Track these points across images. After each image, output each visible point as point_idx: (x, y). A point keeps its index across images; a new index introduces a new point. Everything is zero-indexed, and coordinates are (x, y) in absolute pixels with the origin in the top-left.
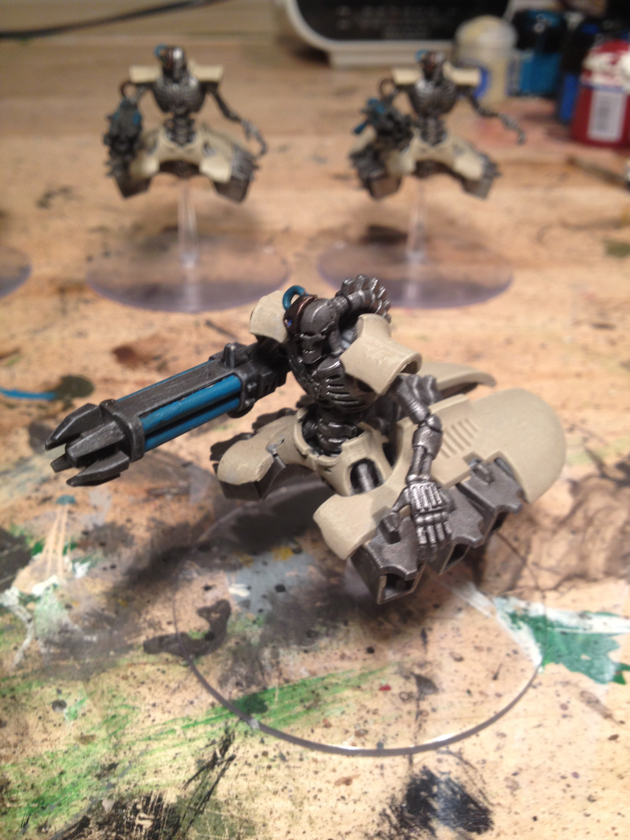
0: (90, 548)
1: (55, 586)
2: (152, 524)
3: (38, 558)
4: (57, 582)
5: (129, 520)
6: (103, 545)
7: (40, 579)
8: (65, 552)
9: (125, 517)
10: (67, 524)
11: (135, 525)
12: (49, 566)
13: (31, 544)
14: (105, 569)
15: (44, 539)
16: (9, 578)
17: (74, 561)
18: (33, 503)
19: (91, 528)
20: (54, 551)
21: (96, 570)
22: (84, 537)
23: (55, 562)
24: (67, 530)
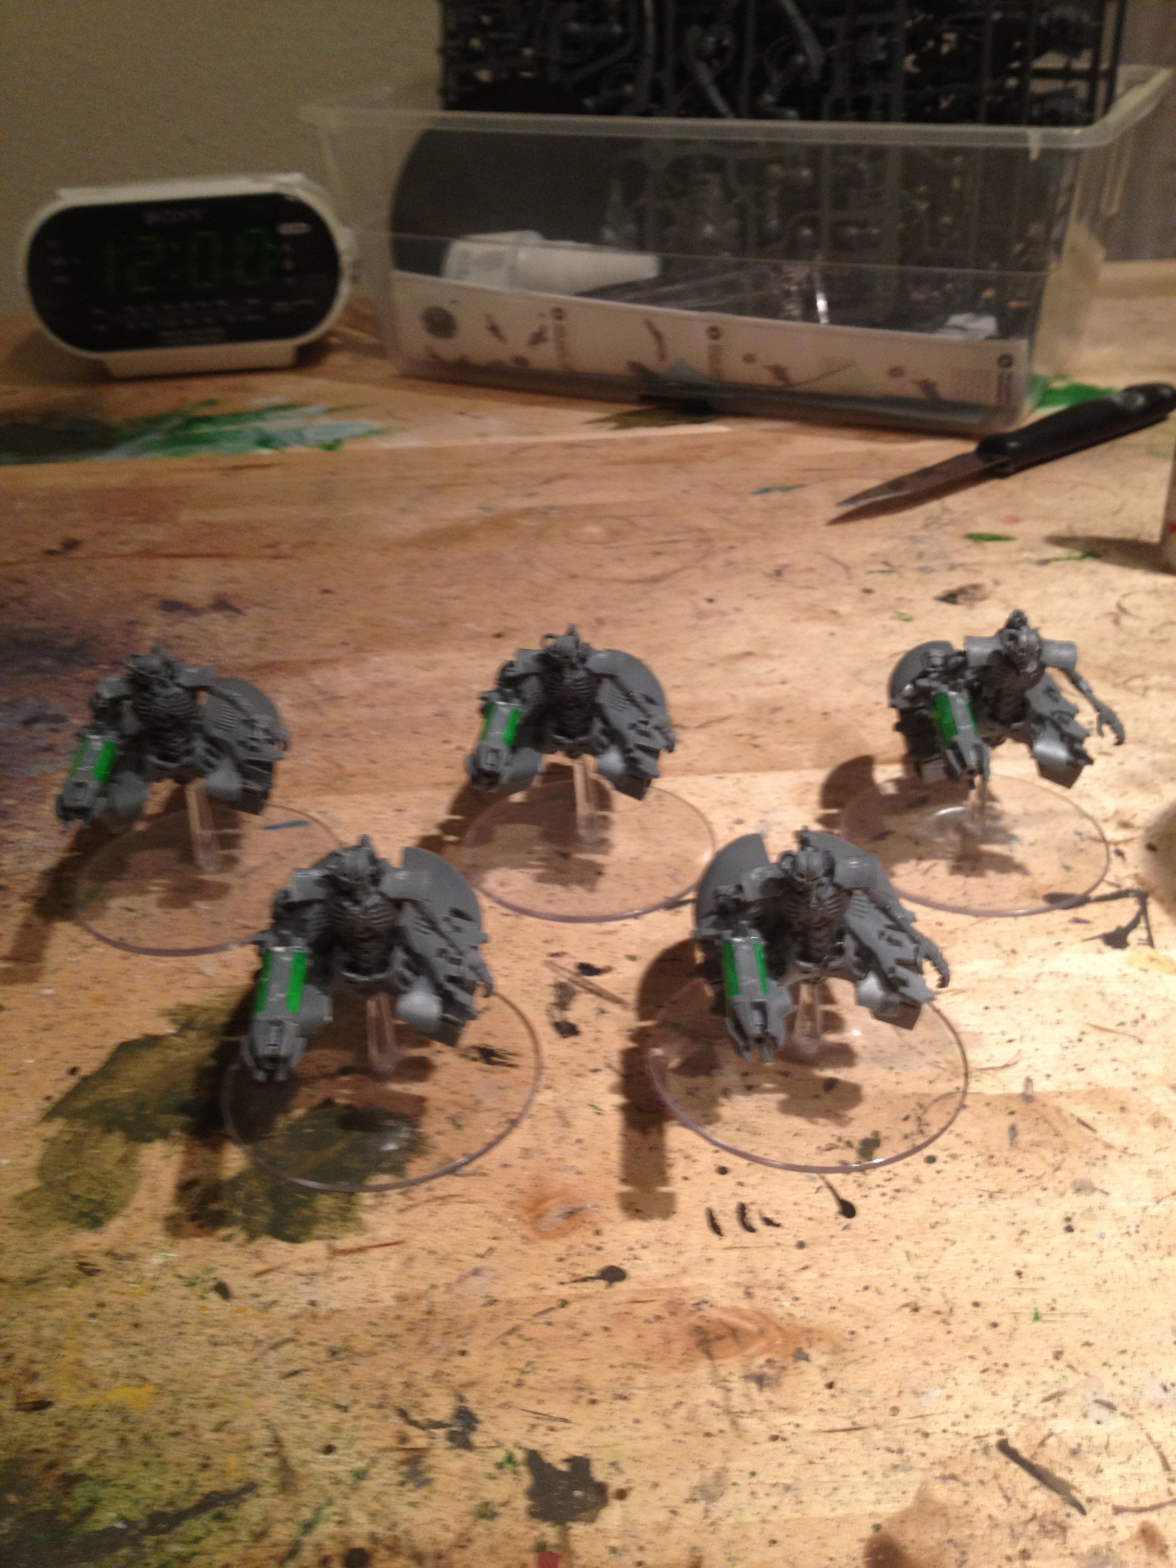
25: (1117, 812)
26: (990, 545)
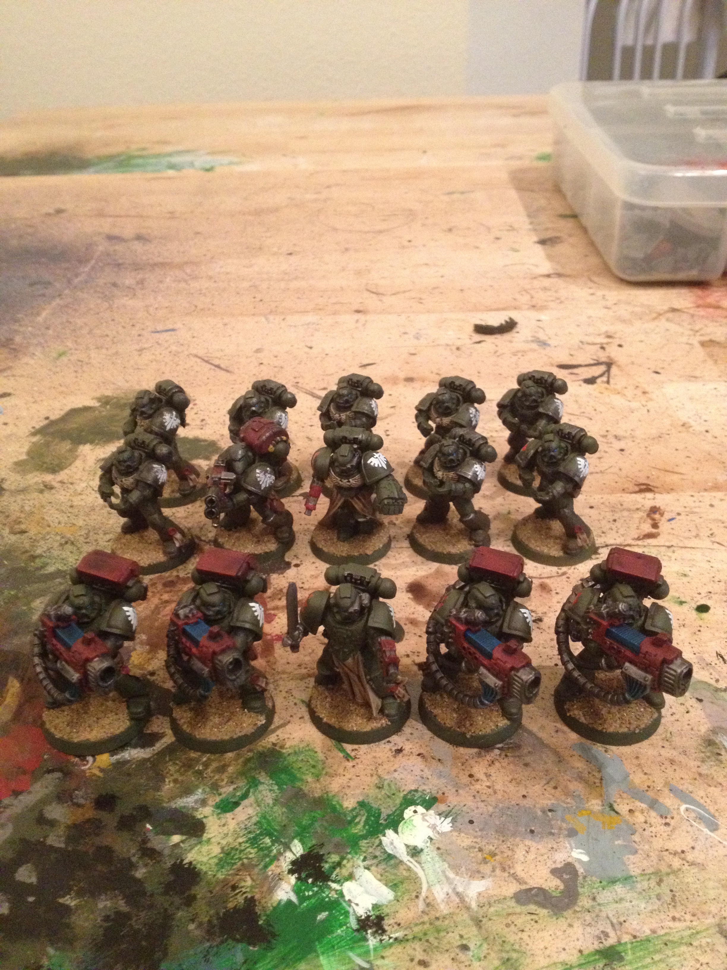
1: (430, 839)
4: (431, 836)
5: (471, 775)
9: (466, 772)
14: (465, 824)
21: (459, 825)
25: (606, 332)
26: (570, 219)
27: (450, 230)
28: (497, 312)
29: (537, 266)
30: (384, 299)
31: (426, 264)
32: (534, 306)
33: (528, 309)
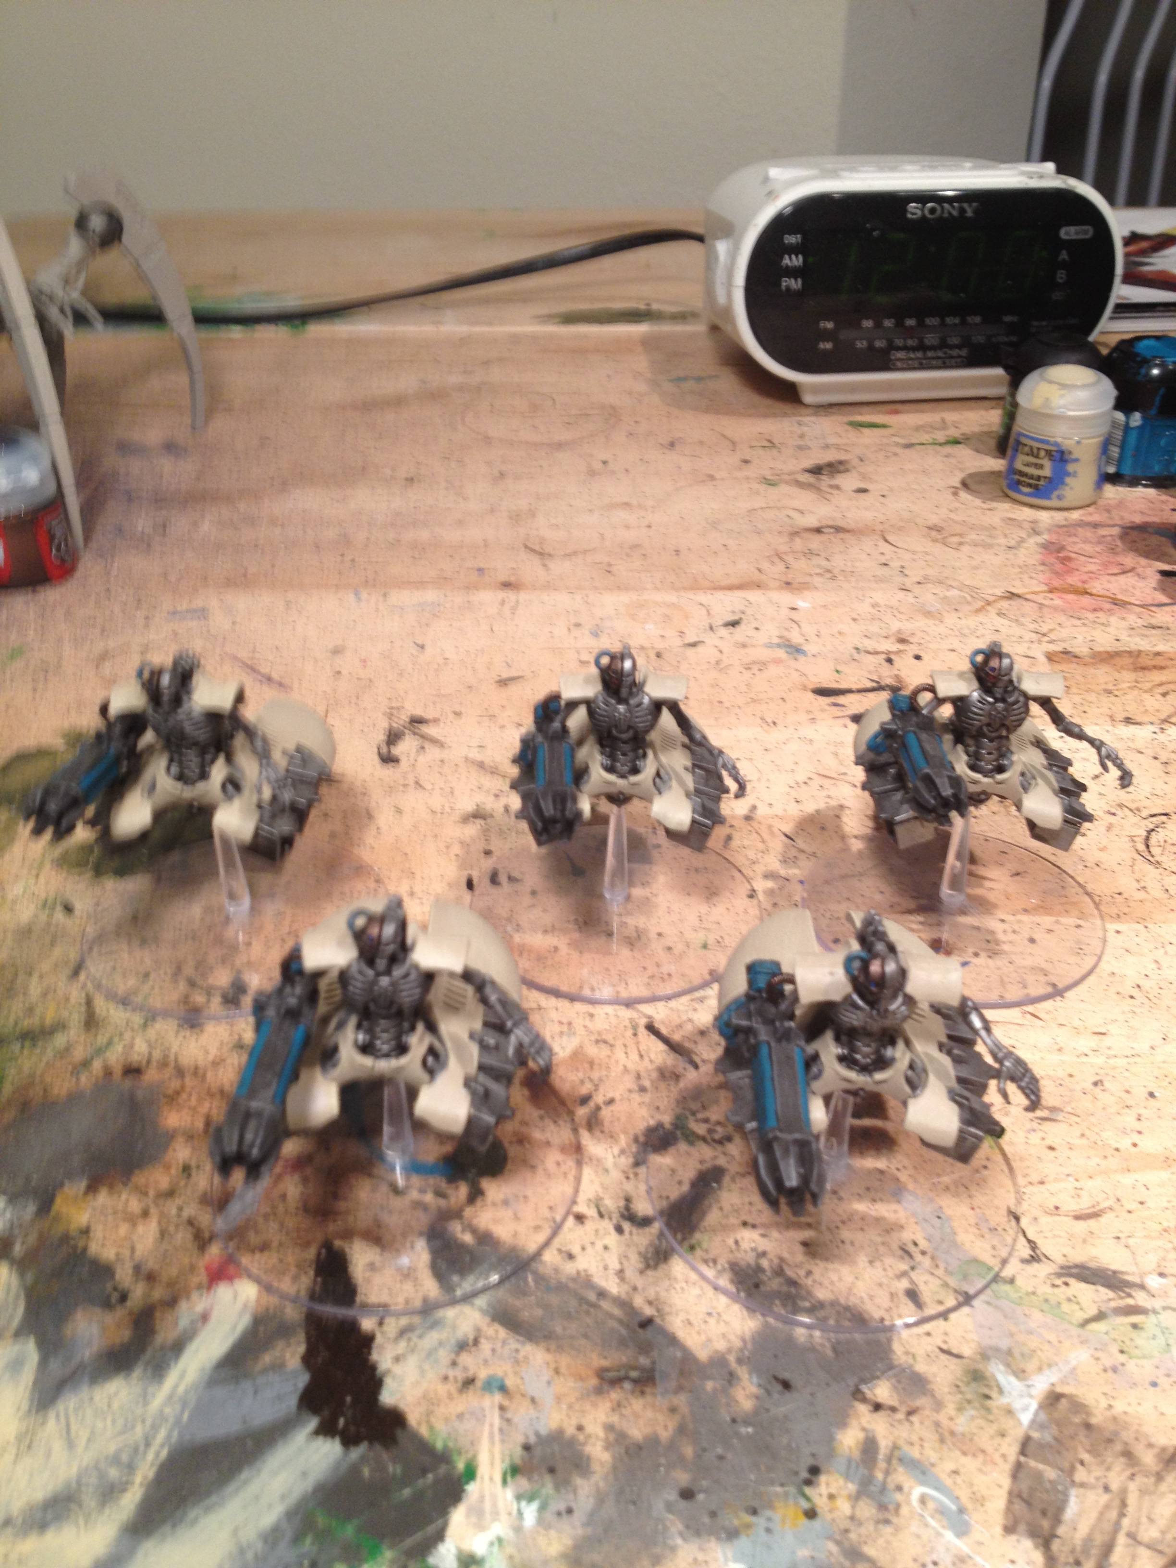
0: (536, 1477)
1: (500, 1540)
2: (612, 1437)
3: (472, 1488)
4: (502, 1534)
5: (580, 1428)
6: (552, 1470)
7: (481, 1527)
8: (504, 1482)
9: (574, 1422)
10: (501, 1430)
11: (589, 1436)
12: (488, 1505)
13: (461, 1465)
14: (559, 1514)
15: (475, 1457)
16: (440, 1522)
17: (519, 1497)
18: (451, 1387)
19: (532, 1440)
20: (491, 1479)
21: (549, 1516)
22: (525, 1453)
23: (494, 1498)
24: (503, 1441)
25: (899, 632)
26: (866, 431)
27: (672, 445)
28: (729, 593)
29: (801, 512)
30: (552, 565)
31: (627, 504)
32: (788, 583)
33: (780, 588)
